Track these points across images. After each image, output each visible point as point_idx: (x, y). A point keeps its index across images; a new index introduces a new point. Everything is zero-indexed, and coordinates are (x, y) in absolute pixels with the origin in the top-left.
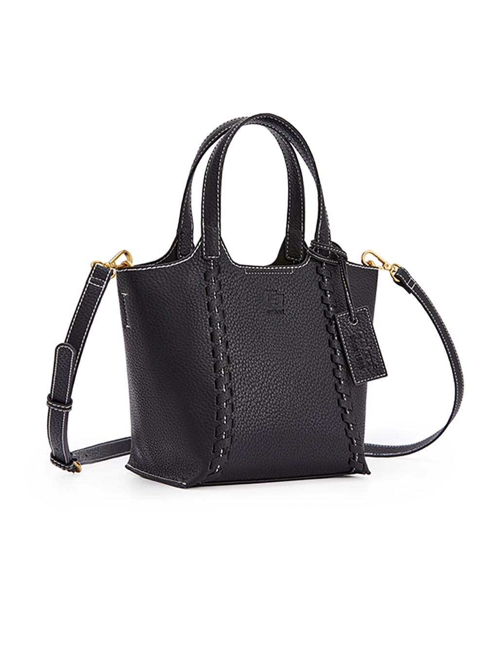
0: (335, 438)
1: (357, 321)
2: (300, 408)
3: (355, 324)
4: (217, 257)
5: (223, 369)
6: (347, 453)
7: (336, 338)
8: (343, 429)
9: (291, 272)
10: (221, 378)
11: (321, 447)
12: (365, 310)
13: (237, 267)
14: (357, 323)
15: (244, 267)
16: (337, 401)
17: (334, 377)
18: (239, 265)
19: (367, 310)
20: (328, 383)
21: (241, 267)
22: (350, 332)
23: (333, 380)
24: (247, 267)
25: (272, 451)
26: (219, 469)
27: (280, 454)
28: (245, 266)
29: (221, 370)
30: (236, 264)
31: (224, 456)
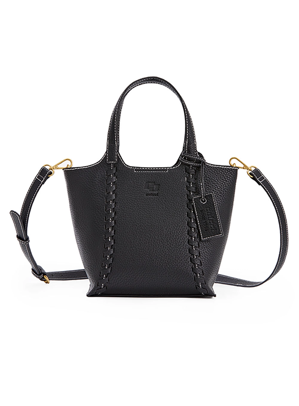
0: (183, 272)
1: (206, 201)
2: (160, 253)
3: (205, 203)
4: (115, 162)
5: (110, 228)
6: (193, 282)
7: (192, 211)
8: (191, 267)
9: (167, 171)
10: (108, 233)
11: (173, 277)
12: (211, 194)
13: (129, 168)
14: (206, 202)
15: (133, 168)
16: (188, 250)
17: (188, 235)
18: (131, 167)
19: (212, 194)
20: (183, 239)
21: (131, 168)
22: (201, 208)
23: (187, 237)
24: (136, 168)
25: (139, 278)
26: (103, 286)
27: (145, 280)
28: (135, 167)
29: (109, 228)
30: (128, 166)
31: (106, 279)
